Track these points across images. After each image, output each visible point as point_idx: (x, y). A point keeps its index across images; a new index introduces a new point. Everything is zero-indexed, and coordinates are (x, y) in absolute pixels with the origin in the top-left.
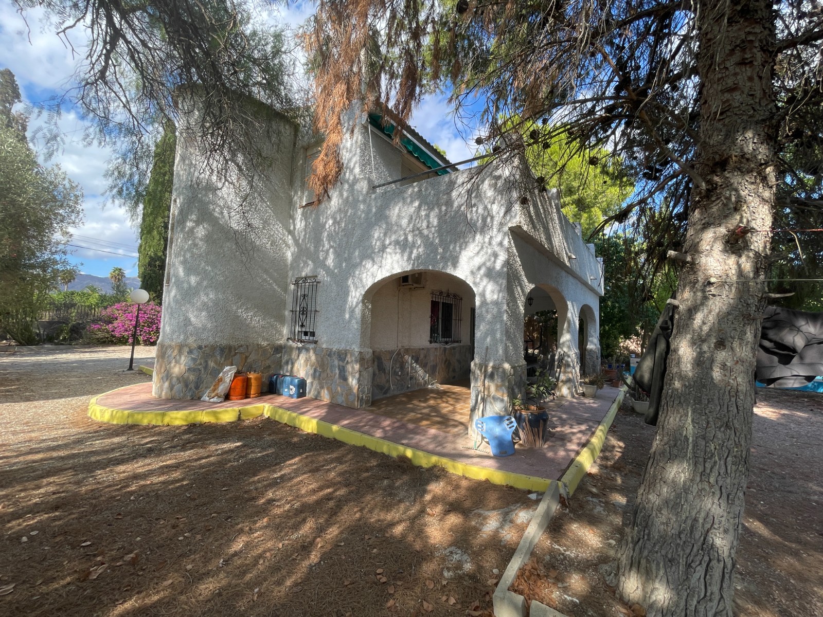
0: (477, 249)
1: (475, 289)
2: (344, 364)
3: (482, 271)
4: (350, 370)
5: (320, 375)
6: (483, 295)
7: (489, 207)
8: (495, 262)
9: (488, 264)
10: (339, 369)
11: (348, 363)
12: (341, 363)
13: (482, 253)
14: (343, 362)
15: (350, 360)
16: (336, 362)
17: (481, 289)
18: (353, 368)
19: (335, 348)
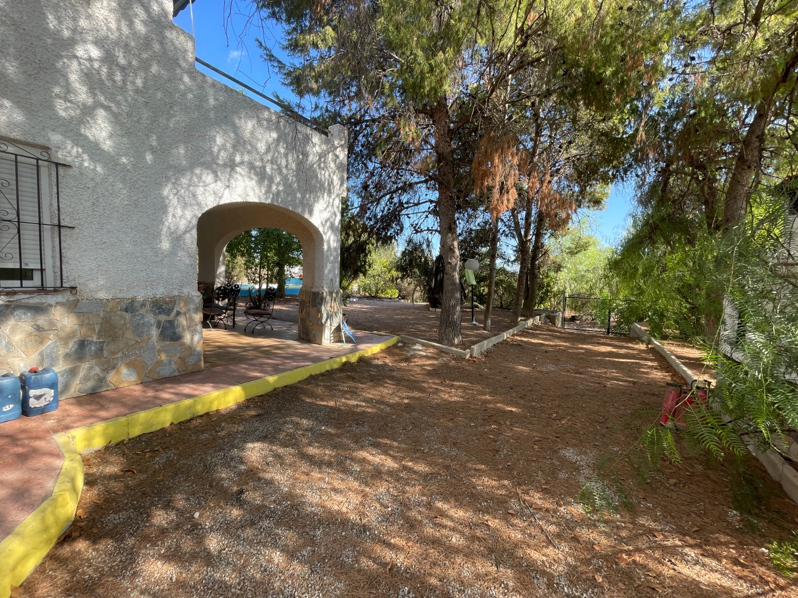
0: (325, 206)
1: (324, 238)
2: (171, 317)
3: (328, 224)
4: (185, 323)
5: (99, 350)
6: (329, 242)
8: (335, 219)
9: (331, 220)
10: (158, 327)
11: (178, 313)
12: (163, 318)
13: (328, 209)
14: (168, 314)
15: (183, 310)
16: (151, 318)
17: (328, 237)
18: (191, 319)
19: (141, 295)
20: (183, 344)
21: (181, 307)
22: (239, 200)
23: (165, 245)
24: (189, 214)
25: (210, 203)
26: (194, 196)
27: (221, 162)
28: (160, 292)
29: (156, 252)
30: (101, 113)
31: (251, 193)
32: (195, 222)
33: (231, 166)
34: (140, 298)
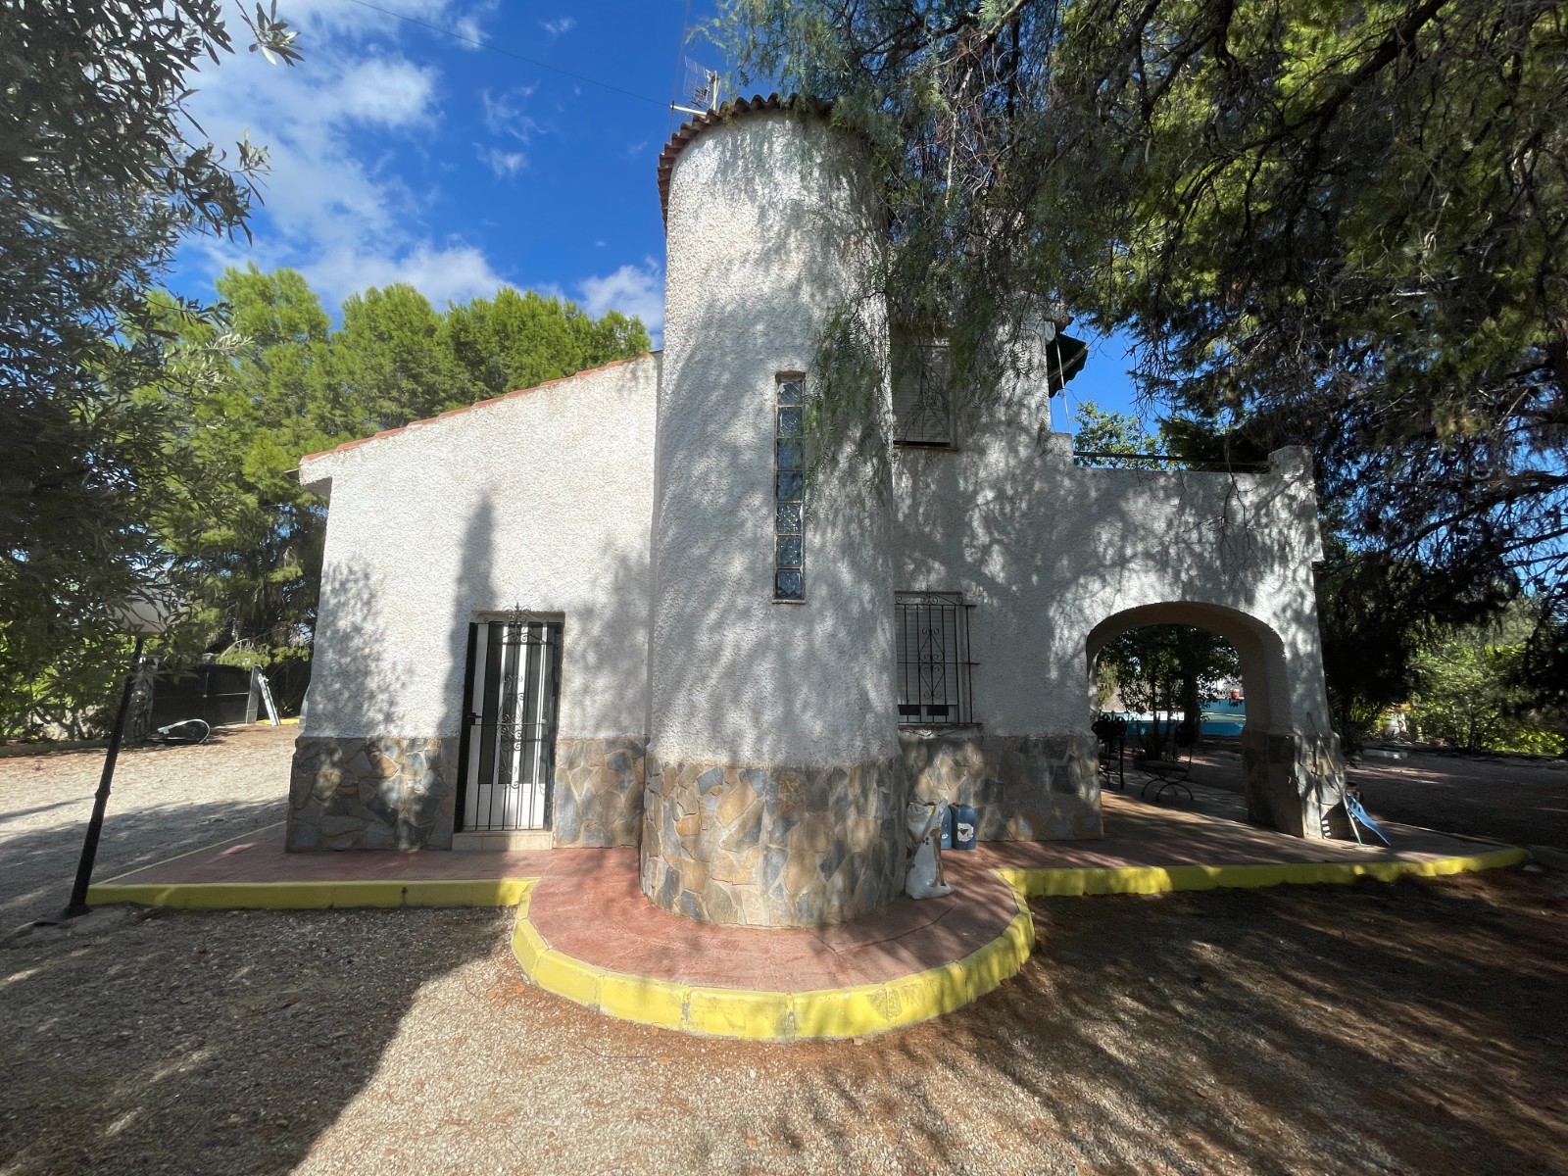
0: (1277, 585)
1: (1283, 638)
2: (1064, 762)
3: (1289, 613)
4: (1078, 770)
5: (1001, 792)
6: (1293, 645)
7: (1285, 531)
8: (1302, 604)
9: (1294, 606)
10: (1051, 773)
11: (1071, 758)
12: (1055, 762)
13: (1285, 590)
14: (1061, 758)
15: (1076, 754)
16: (1043, 762)
17: (1290, 637)
18: (1086, 767)
19: (1034, 734)
20: (1078, 799)
21: (1074, 751)
22: (1135, 605)
23: (1054, 674)
24: (1076, 635)
25: (1099, 615)
26: (1081, 610)
27: (1108, 562)
28: (1051, 730)
29: (1046, 681)
30: (996, 548)
31: (1151, 593)
32: (1083, 642)
33: (1122, 562)
34: (1033, 738)
